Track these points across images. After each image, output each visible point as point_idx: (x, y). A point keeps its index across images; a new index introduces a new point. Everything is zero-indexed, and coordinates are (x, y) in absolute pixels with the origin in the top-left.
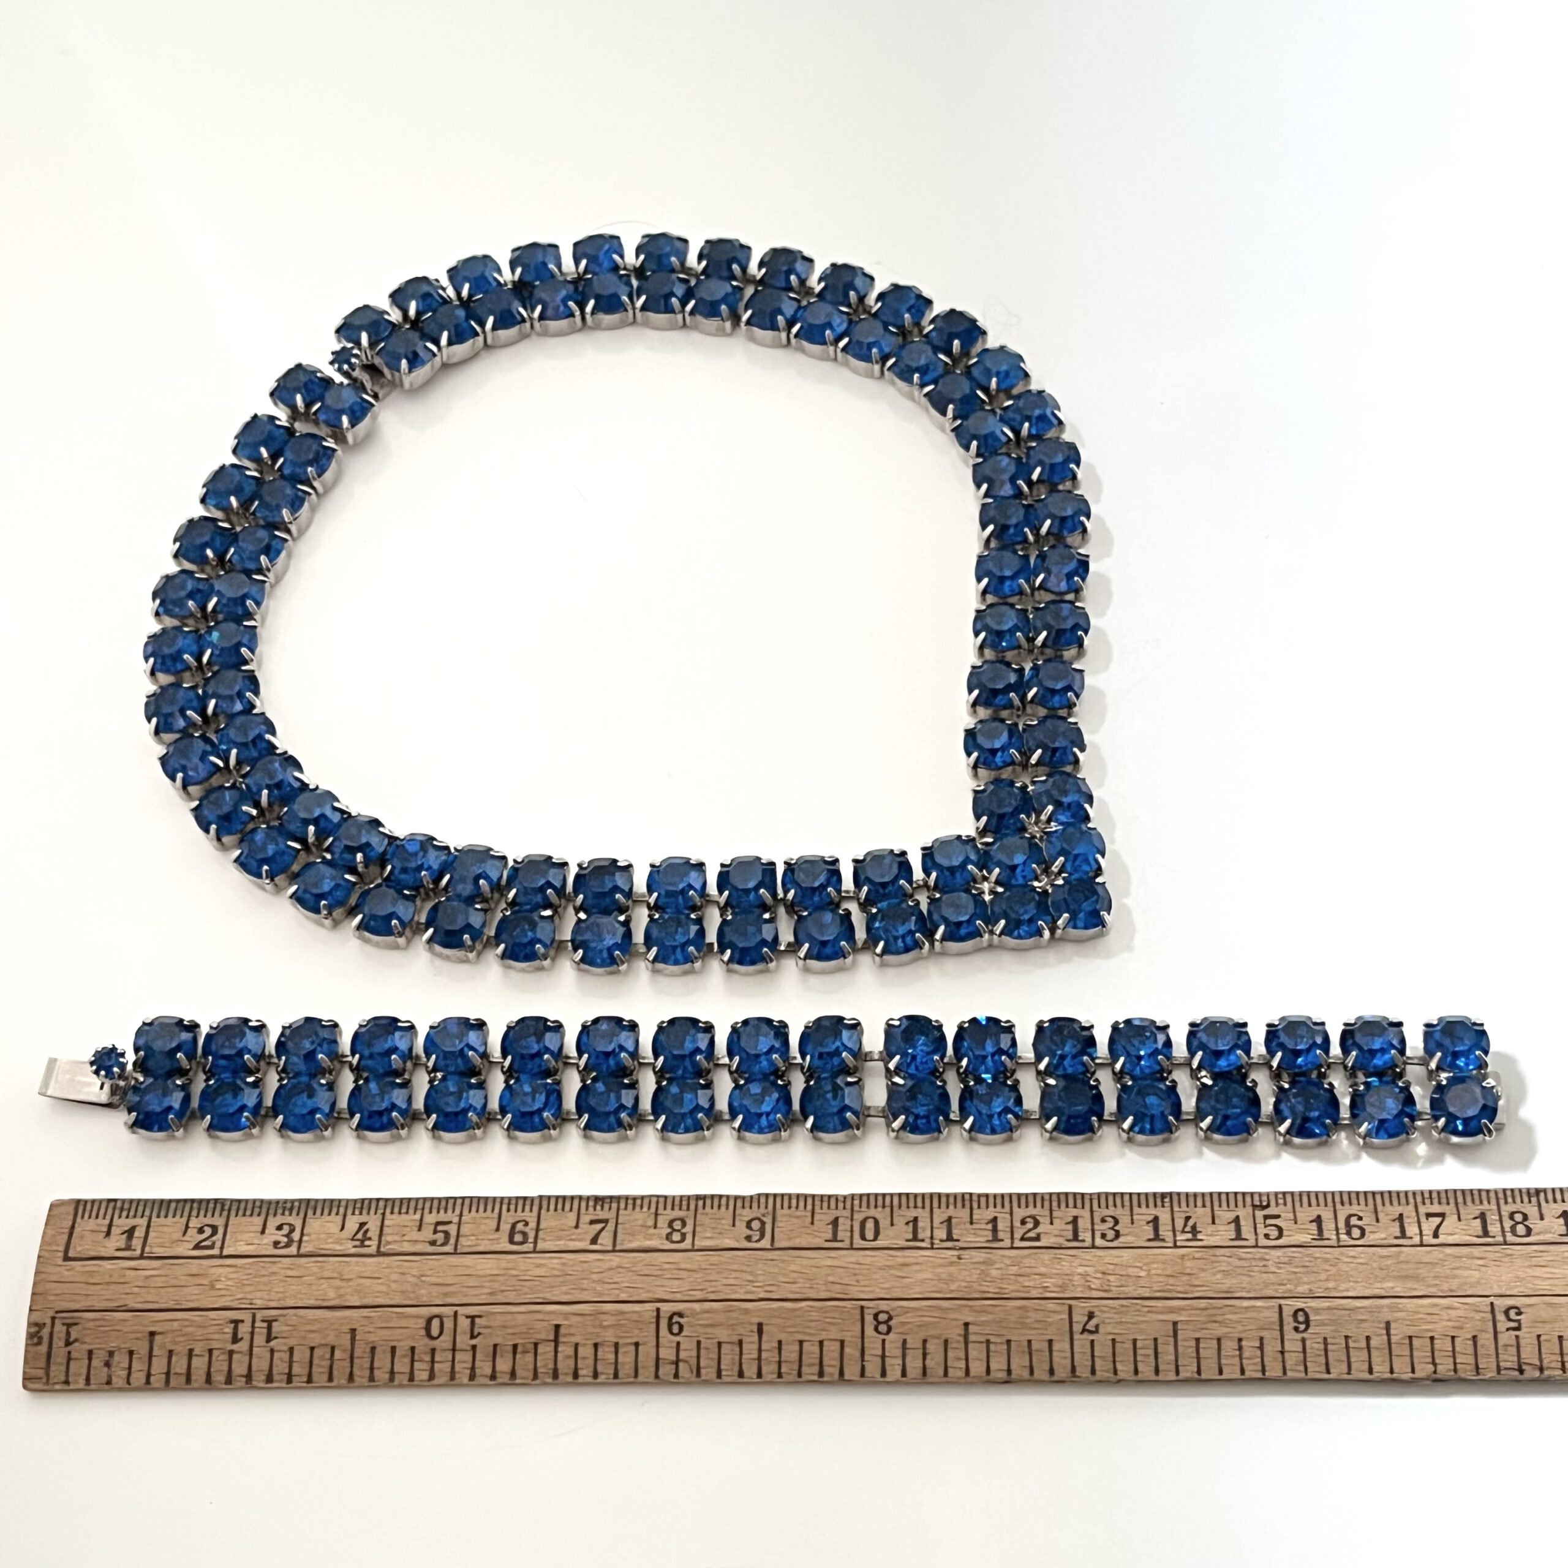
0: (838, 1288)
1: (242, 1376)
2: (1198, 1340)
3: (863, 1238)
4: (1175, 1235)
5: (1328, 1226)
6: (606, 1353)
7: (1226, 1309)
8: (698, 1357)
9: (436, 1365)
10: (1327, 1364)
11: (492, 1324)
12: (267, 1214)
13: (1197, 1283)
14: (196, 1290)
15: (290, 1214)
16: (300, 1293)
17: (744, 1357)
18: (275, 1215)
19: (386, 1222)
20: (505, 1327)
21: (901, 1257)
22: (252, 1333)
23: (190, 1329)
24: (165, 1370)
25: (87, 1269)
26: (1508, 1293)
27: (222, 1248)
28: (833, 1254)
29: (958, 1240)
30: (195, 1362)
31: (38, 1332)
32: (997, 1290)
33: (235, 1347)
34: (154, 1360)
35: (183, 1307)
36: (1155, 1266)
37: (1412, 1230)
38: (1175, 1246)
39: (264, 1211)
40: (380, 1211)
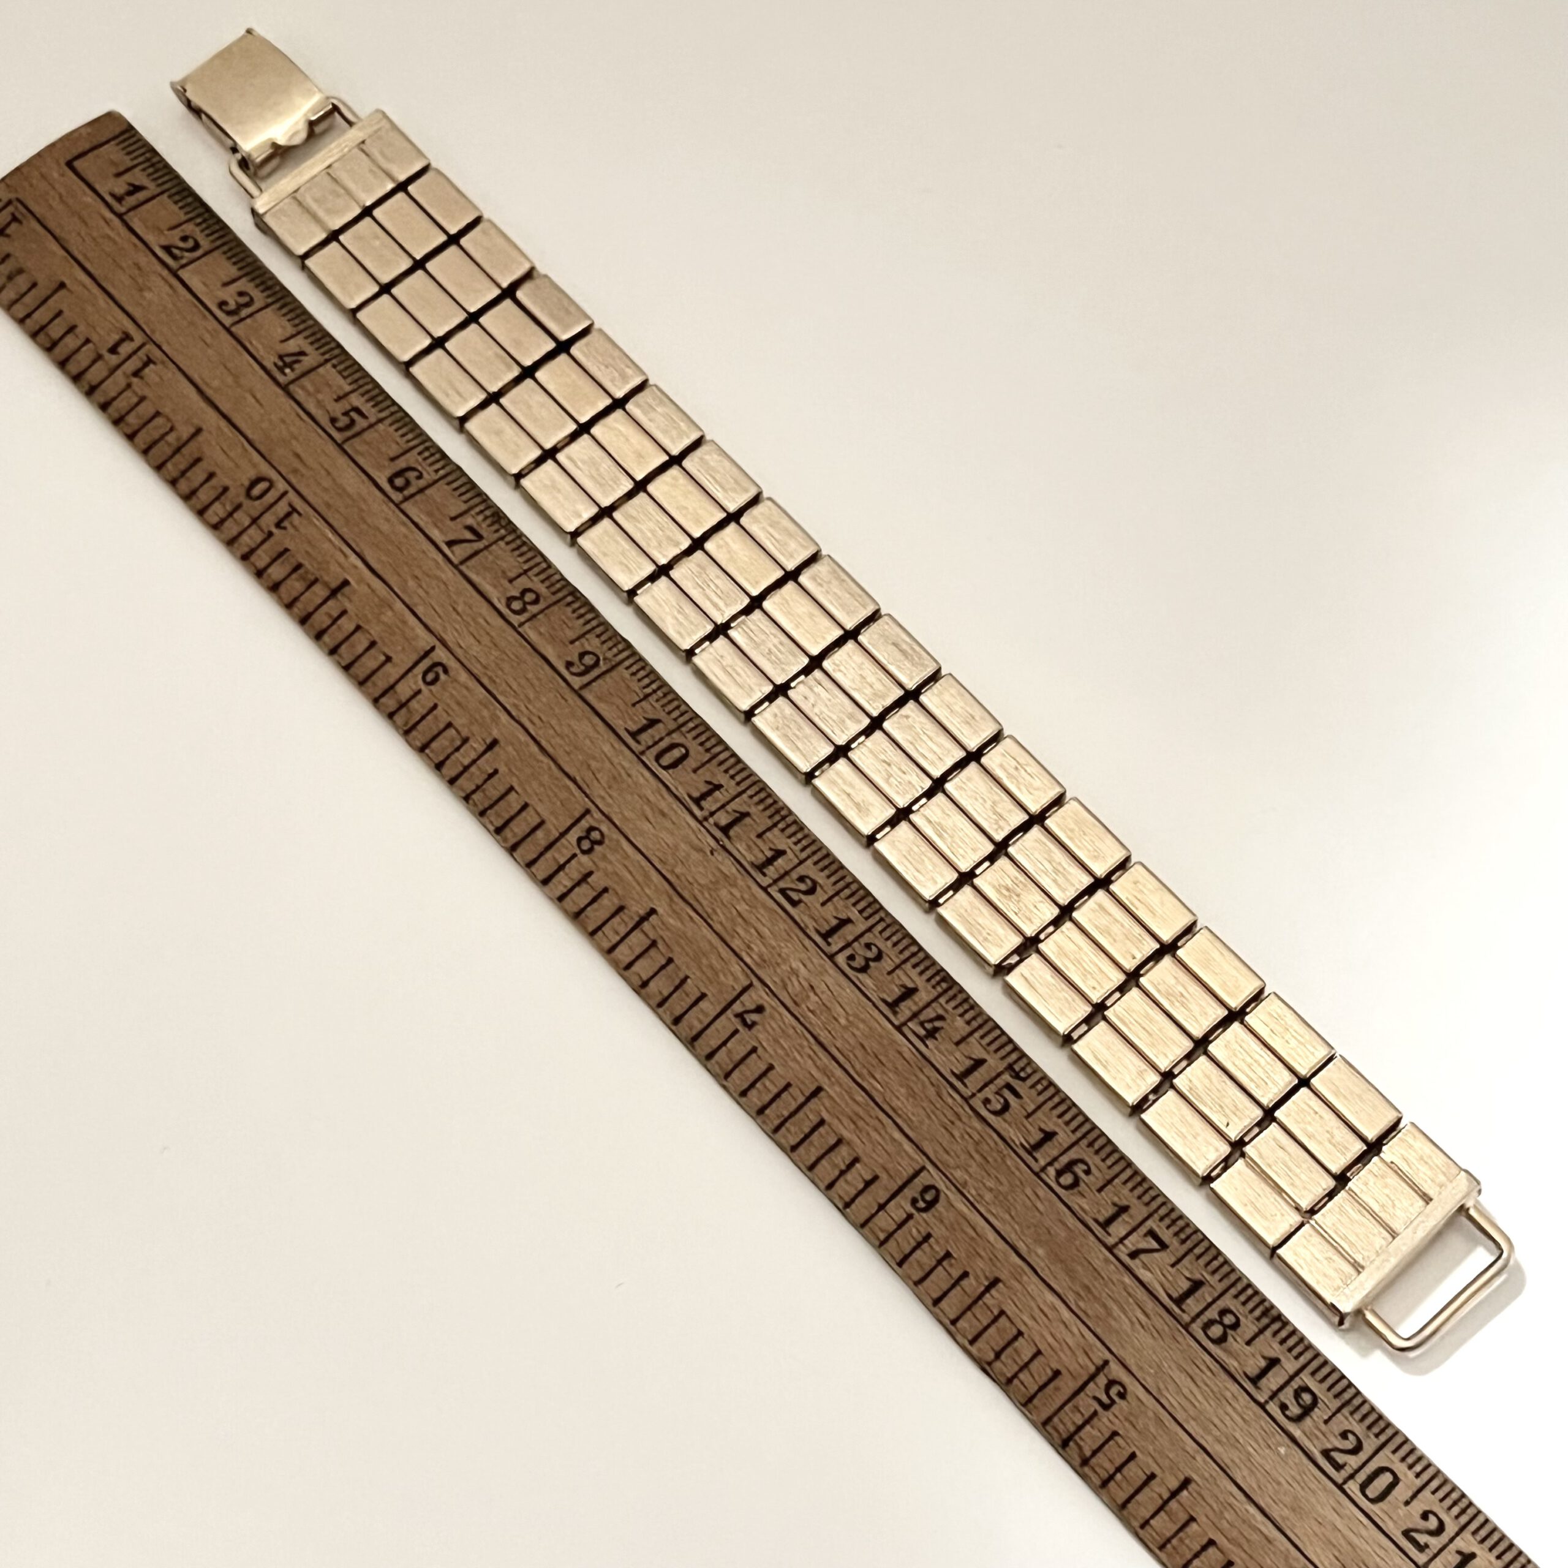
0: (588, 776)
2: (822, 1122)
3: (658, 758)
4: (910, 1019)
5: (1050, 1150)
6: (360, 642)
7: (876, 1122)
8: (423, 718)
9: (230, 520)
10: (906, 1257)
11: (302, 530)
12: (247, 274)
13: (878, 1076)
14: (128, 282)
15: (261, 292)
16: (194, 359)
17: (457, 754)
18: (252, 280)
19: (321, 370)
20: (309, 542)
21: (666, 803)
22: (129, 357)
23: (90, 310)
24: (43, 324)
25: (74, 186)
26: (1134, 1369)
27: (183, 266)
28: (618, 745)
29: (729, 837)
30: (69, 338)
32: (710, 911)
33: (107, 356)
34: (43, 308)
36: (861, 1026)
37: (1119, 1229)
38: (899, 1028)
39: (249, 269)
40: (327, 356)
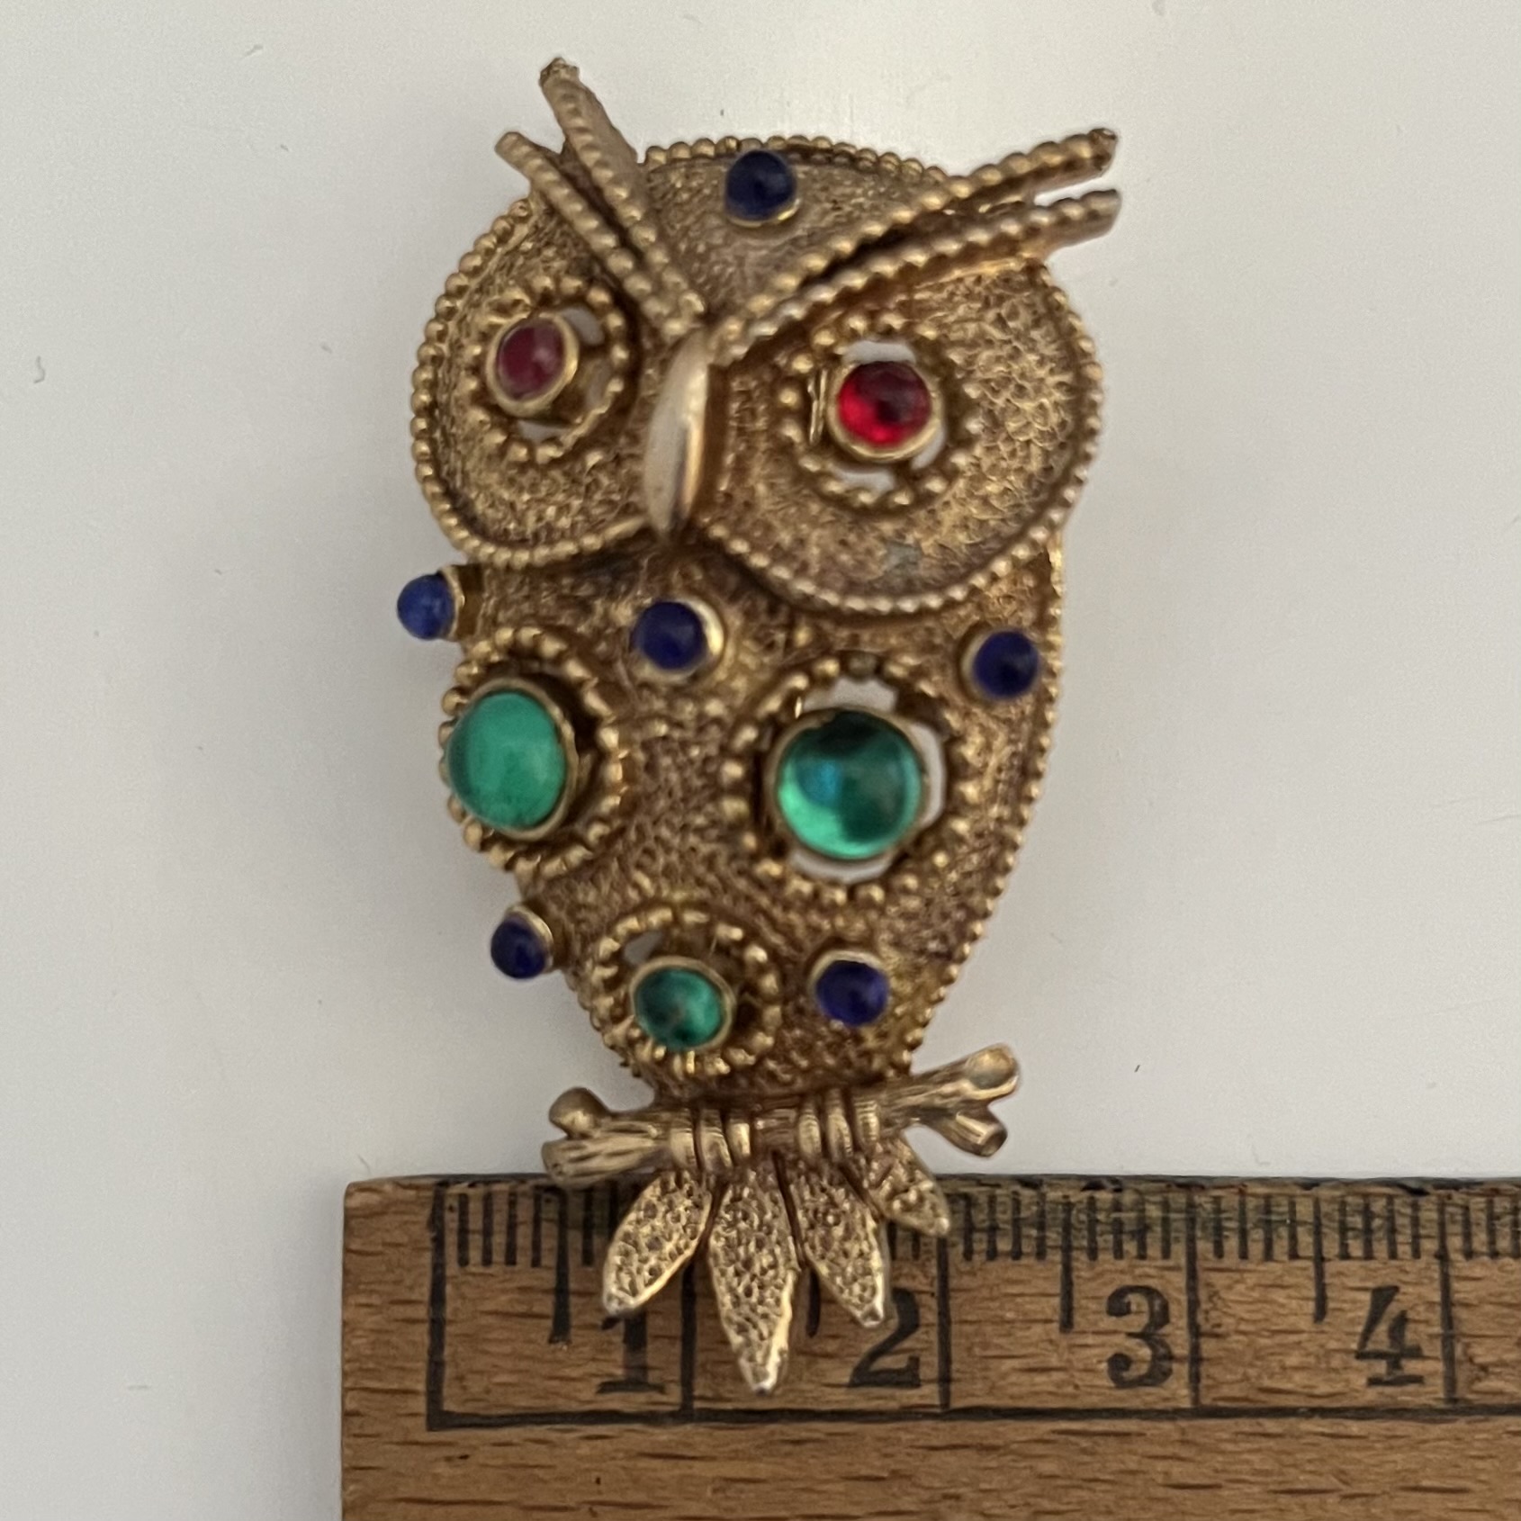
12: (1067, 1250)
15: (1142, 1256)
18: (1093, 1253)
19: (1461, 1290)
25: (512, 1455)
27: (945, 1379)
39: (1053, 1237)
40: (1430, 1246)
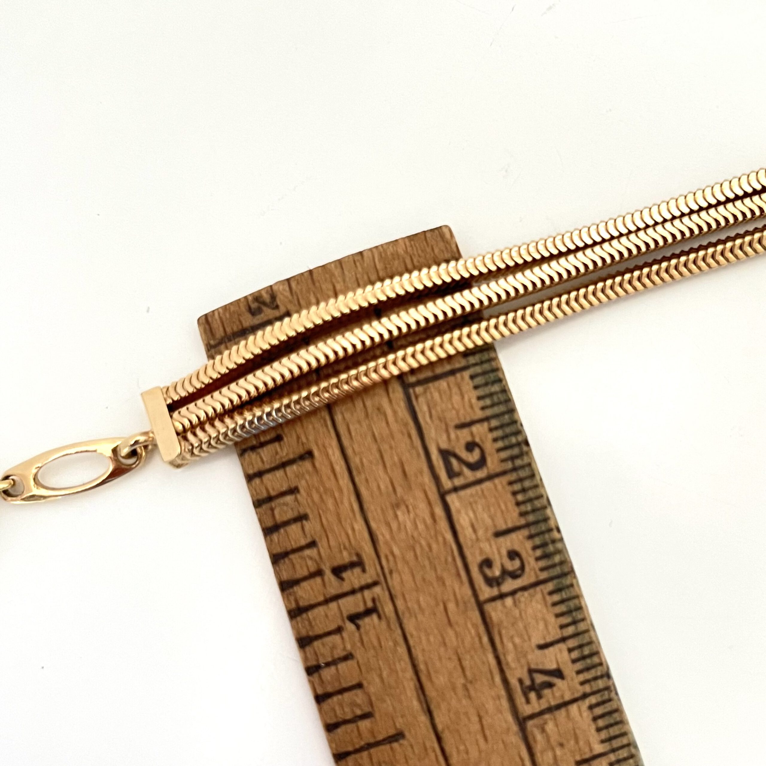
1: (296, 601)
12: (527, 525)
15: (537, 559)
16: (427, 635)
18: (530, 537)
19: (574, 709)
22: (353, 592)
23: (330, 503)
24: (273, 493)
27: (456, 489)
30: (294, 528)
31: (264, 303)
33: (329, 575)
34: (280, 473)
35: (357, 480)
39: (531, 518)
40: (588, 688)
